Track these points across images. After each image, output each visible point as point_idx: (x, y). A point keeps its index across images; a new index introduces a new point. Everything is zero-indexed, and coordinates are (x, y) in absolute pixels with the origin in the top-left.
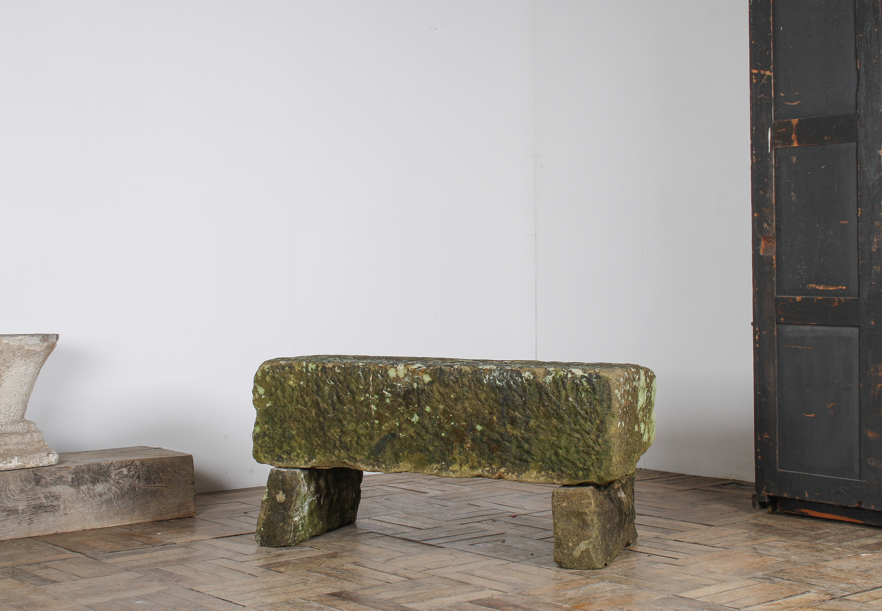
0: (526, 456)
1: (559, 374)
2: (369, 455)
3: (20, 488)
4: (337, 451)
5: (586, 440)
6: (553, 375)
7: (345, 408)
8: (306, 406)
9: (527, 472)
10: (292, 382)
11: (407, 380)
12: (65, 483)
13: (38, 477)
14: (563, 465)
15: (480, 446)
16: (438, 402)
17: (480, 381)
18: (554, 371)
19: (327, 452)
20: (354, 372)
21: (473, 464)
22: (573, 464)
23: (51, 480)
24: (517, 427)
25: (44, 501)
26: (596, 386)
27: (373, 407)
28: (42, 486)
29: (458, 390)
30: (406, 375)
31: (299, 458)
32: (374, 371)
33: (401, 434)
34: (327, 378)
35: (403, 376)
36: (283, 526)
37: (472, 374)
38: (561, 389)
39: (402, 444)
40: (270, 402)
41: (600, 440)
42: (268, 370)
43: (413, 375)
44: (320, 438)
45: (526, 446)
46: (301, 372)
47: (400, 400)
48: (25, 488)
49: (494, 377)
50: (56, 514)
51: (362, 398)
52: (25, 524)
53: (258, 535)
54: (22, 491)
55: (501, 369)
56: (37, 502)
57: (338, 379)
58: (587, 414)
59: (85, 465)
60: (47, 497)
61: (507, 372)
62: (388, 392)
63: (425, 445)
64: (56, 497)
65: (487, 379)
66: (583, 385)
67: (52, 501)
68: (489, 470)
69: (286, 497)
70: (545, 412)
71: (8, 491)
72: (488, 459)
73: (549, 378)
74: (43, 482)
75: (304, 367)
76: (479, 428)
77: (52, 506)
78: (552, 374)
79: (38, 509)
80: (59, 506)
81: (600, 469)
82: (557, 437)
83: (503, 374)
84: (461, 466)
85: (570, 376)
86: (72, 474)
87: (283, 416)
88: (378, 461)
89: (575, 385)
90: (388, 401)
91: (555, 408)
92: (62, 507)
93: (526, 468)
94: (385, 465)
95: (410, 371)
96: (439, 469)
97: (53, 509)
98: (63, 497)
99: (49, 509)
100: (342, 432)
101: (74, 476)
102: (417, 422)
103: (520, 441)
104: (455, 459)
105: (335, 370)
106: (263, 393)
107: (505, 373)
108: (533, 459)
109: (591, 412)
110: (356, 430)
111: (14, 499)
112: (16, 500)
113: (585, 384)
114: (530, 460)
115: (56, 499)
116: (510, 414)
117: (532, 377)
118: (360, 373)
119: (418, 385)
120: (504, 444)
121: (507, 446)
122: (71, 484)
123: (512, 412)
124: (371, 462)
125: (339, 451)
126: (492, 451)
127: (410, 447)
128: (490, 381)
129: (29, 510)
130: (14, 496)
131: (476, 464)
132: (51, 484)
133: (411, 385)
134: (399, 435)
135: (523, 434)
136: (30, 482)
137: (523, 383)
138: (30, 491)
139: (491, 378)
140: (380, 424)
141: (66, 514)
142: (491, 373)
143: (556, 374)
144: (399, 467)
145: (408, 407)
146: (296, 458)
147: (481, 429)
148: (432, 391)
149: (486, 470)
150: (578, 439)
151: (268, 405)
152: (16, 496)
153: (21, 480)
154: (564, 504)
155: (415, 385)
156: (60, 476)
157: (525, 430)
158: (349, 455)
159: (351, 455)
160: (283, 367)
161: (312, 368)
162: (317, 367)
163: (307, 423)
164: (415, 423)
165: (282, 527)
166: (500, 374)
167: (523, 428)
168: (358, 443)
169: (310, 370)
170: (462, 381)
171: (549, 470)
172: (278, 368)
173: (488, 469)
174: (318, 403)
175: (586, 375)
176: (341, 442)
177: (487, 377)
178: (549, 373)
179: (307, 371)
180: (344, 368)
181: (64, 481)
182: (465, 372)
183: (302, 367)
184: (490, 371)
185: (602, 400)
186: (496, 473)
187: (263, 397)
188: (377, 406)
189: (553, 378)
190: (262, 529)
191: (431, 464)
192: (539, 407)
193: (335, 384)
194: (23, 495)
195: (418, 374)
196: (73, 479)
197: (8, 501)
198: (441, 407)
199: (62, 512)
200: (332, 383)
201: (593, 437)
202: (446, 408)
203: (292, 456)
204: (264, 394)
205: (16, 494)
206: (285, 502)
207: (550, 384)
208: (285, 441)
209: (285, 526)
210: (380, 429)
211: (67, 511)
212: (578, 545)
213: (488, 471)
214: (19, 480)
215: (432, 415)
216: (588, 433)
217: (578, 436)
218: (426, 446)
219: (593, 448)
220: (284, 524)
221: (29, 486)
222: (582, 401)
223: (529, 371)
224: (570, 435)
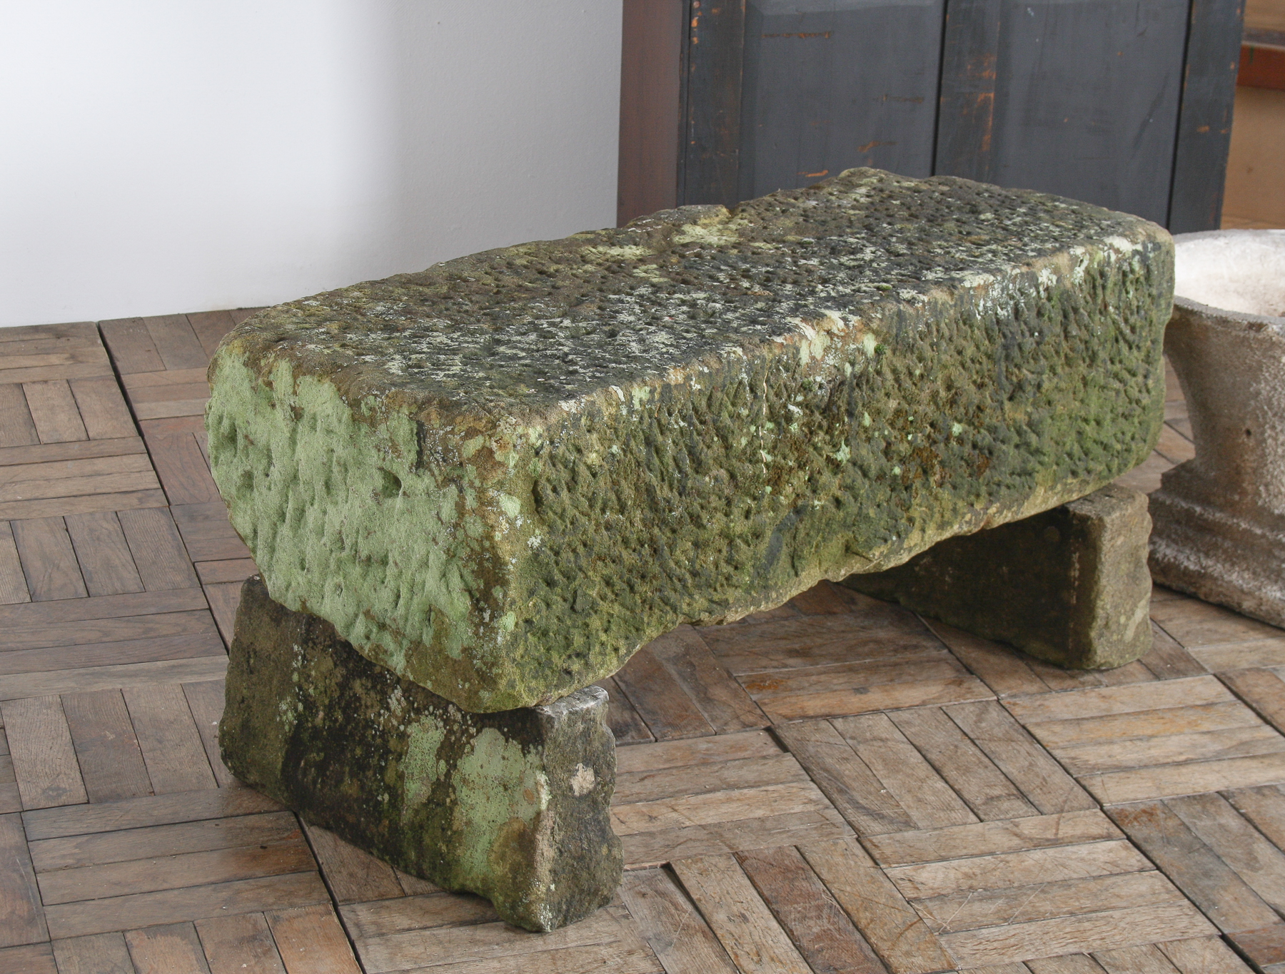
0: (1033, 463)
1: (1097, 259)
2: (752, 582)
4: (687, 600)
5: (1129, 389)
6: (1085, 263)
7: (707, 479)
8: (622, 509)
9: (1032, 497)
10: (594, 455)
11: (832, 363)
14: (1091, 456)
15: (955, 471)
16: (887, 395)
17: (967, 320)
18: (1085, 253)
19: (666, 613)
20: (731, 378)
21: (943, 516)
22: (1106, 447)
24: (1022, 402)
26: (1153, 268)
27: (765, 456)
29: (929, 353)
30: (827, 350)
31: (606, 654)
32: (771, 361)
33: (816, 502)
34: (670, 415)
35: (822, 353)
36: (610, 851)
37: (955, 305)
38: (1099, 291)
39: (812, 526)
40: (537, 532)
41: (1150, 382)
42: (540, 442)
43: (845, 343)
44: (654, 582)
45: (1033, 439)
46: (616, 418)
47: (818, 417)
49: (993, 300)
51: (744, 441)
53: (545, 908)
55: (1004, 278)
57: (695, 410)
58: (1133, 330)
61: (1014, 283)
62: (798, 404)
63: (860, 508)
65: (981, 308)
66: (1132, 271)
68: (971, 520)
69: (596, 773)
70: (1068, 351)
72: (969, 493)
73: (1080, 272)
75: (623, 403)
76: (957, 429)
78: (1082, 261)
81: (1145, 441)
82: (1082, 401)
83: (1007, 287)
84: (923, 530)
85: (1113, 257)
87: (572, 559)
88: (765, 587)
89: (1120, 276)
90: (794, 428)
91: (1087, 338)
93: (1030, 488)
94: (777, 591)
95: (838, 337)
96: (886, 556)
100: (696, 545)
102: (848, 461)
103: (1026, 432)
104: (911, 520)
105: (690, 386)
106: (517, 512)
107: (1011, 286)
108: (1041, 463)
109: (1142, 327)
110: (728, 528)
113: (1137, 266)
114: (1038, 467)
116: (1015, 379)
117: (1054, 278)
118: (744, 375)
119: (853, 364)
120: (1000, 449)
121: (1004, 452)
123: (1016, 371)
124: (753, 597)
125: (691, 596)
126: (976, 472)
127: (827, 524)
128: (986, 312)
131: (948, 515)
133: (838, 370)
134: (813, 507)
135: (1029, 415)
137: (1040, 298)
139: (989, 304)
140: (776, 492)
142: (987, 292)
143: (1091, 261)
144: (800, 584)
145: (829, 431)
146: (600, 658)
147: (961, 430)
148: (879, 373)
149: (966, 522)
150: (1118, 392)
151: (535, 541)
154: (1120, 541)
155: (848, 369)
157: (1033, 404)
158: (711, 601)
159: (716, 597)
160: (576, 419)
161: (641, 400)
162: (652, 392)
163: (625, 554)
164: (845, 462)
165: (608, 856)
166: (1003, 290)
167: (1031, 400)
168: (729, 561)
169: (637, 406)
170: (938, 331)
171: (1066, 477)
172: (564, 427)
173: (968, 517)
174: (650, 490)
175: (1139, 247)
176: (695, 574)
177: (982, 303)
178: (1076, 261)
179: (631, 411)
180: (710, 374)
182: (943, 304)
183: (618, 405)
184: (986, 287)
185: (1160, 295)
186: (981, 520)
187: (519, 523)
188: (773, 450)
189: (1087, 271)
190: (553, 887)
191: (871, 549)
192: (1059, 344)
193: (690, 424)
195: (855, 340)
198: (893, 404)
200: (682, 424)
201: (1140, 379)
202: (903, 402)
203: (592, 658)
204: (521, 512)
206: (595, 788)
207: (1080, 285)
208: (574, 626)
209: (615, 852)
210: (775, 507)
212: (1133, 614)
213: (969, 523)
215: (874, 430)
216: (1134, 375)
217: (1117, 385)
218: (864, 511)
219: (1138, 401)
220: (610, 847)
222: (1129, 306)
223: (1046, 267)
224: (1103, 388)
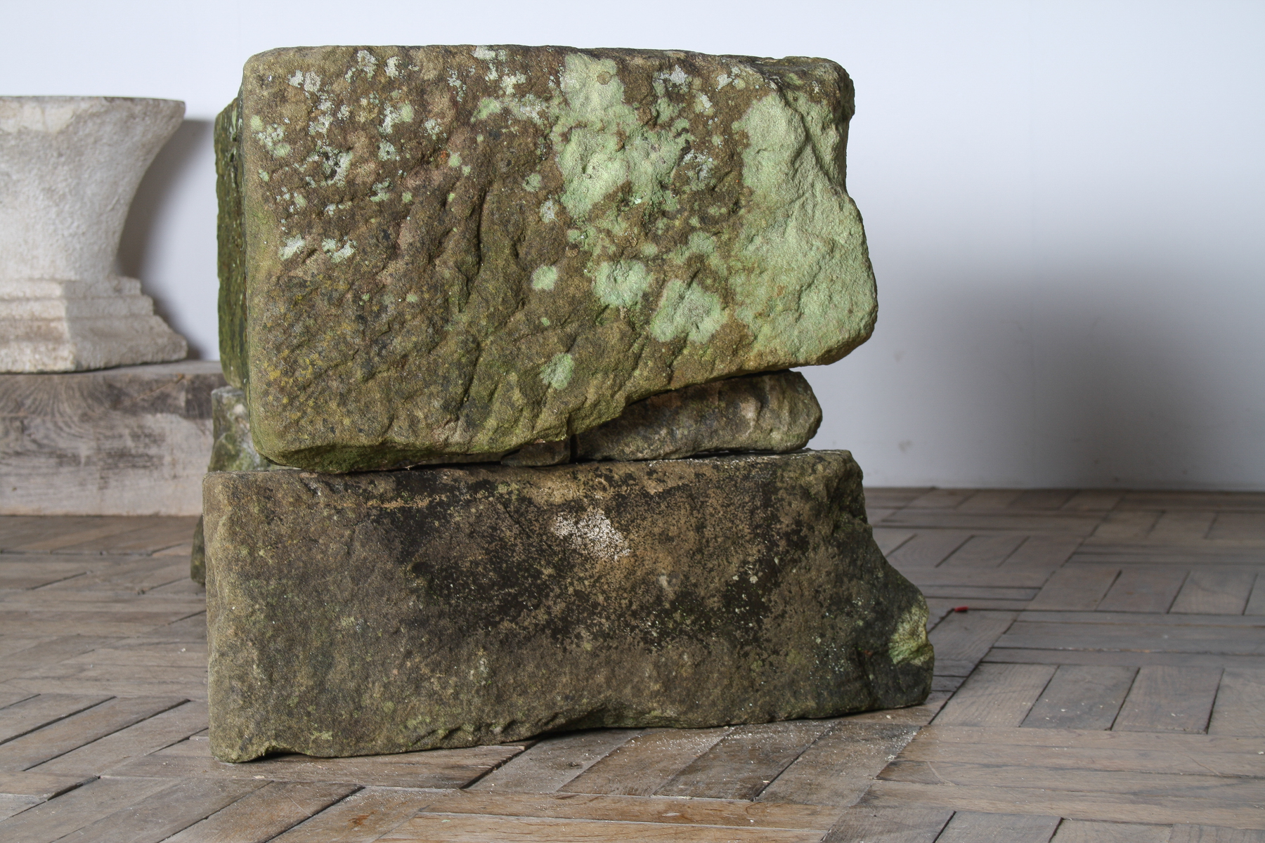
3: (80, 412)
12: (174, 410)
13: (116, 392)
23: (143, 400)
25: (130, 443)
28: (126, 411)
48: (90, 413)
50: (156, 474)
52: (92, 488)
54: (85, 418)
56: (117, 444)
59: (215, 375)
60: (135, 437)
64: (157, 439)
67: (146, 446)
71: (57, 415)
74: (127, 402)
77: (147, 455)
79: (120, 460)
80: (161, 458)
86: (187, 392)
92: (167, 459)
97: (148, 463)
98: (169, 440)
99: (140, 462)
101: (190, 396)
111: (69, 434)
112: (74, 435)
115: (155, 441)
122: (184, 412)
129: (100, 460)
130: (70, 427)
132: (144, 409)
136: (101, 403)
138: (101, 419)
141: (175, 477)
152: (73, 426)
153: (82, 395)
156: (162, 393)
181: (170, 405)
194: (87, 426)
196: (188, 402)
197: (59, 435)
199: (167, 471)
205: (73, 422)
211: (179, 470)
214: (78, 394)
221: (99, 411)
